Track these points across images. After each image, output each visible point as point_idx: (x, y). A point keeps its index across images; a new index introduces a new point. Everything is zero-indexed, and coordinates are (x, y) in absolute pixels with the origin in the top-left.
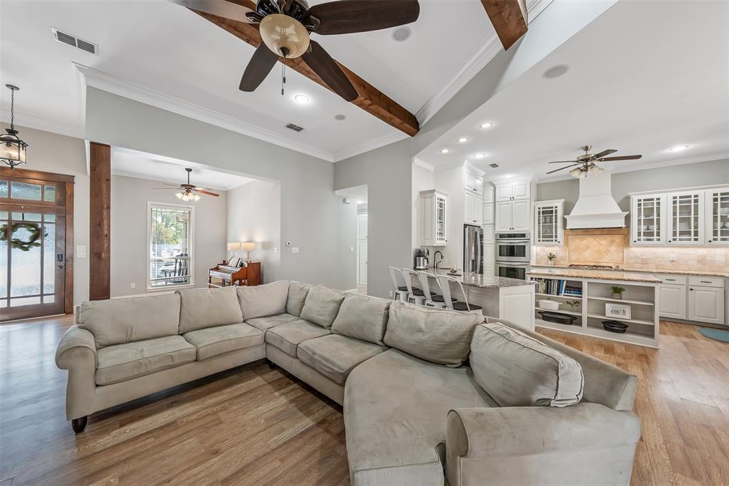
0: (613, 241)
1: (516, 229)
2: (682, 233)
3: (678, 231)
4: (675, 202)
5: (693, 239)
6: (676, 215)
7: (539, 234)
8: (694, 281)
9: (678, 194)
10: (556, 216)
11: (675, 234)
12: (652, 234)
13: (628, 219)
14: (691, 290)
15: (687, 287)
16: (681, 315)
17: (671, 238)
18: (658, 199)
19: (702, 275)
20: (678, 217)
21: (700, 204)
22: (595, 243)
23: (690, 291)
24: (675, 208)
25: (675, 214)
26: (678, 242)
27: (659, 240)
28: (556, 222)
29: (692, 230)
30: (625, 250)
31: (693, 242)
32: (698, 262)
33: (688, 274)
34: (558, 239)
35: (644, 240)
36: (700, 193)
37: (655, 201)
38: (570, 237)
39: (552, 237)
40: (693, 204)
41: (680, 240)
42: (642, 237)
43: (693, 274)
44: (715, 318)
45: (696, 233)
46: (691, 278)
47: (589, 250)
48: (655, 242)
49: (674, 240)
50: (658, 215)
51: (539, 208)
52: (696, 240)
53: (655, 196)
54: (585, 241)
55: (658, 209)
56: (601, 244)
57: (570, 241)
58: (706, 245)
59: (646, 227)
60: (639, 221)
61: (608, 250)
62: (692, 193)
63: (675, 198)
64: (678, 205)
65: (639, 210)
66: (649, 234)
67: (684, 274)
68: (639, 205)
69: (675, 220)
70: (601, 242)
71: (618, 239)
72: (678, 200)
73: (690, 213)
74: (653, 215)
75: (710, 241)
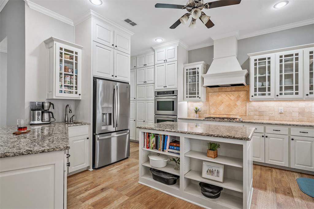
0: (239, 97)
1: (168, 87)
2: (287, 88)
3: (283, 86)
4: (281, 61)
5: (294, 93)
6: (282, 73)
7: (187, 91)
8: (295, 132)
9: (284, 53)
10: (198, 76)
11: (281, 89)
12: (264, 89)
13: (248, 77)
14: (293, 139)
15: (289, 137)
16: (284, 163)
17: (278, 92)
18: (269, 58)
19: (301, 126)
20: (283, 74)
21: (300, 62)
22: (227, 98)
23: (291, 141)
24: (281, 66)
25: (281, 71)
26: (283, 96)
27: (269, 94)
28: (198, 81)
29: (294, 85)
30: (248, 104)
31: (294, 96)
32: (299, 113)
33: (290, 125)
34: (200, 95)
35: (259, 95)
36: (299, 51)
37: (267, 60)
38: (210, 94)
39: (195, 93)
40: (294, 62)
41: (285, 94)
42: (258, 93)
43: (294, 125)
44: (311, 166)
45: (297, 88)
46: (293, 129)
47: (223, 104)
48: (267, 96)
49: (281, 94)
50: (269, 73)
51: (187, 70)
52: (297, 94)
53: (266, 56)
54: (220, 97)
55: (269, 67)
56: (231, 99)
57: (210, 97)
58: (304, 99)
59: (261, 84)
60: (256, 78)
61: (236, 104)
62: (294, 52)
63: (281, 57)
64: (283, 63)
65: (256, 69)
66: (262, 89)
67: (287, 125)
68: (256, 64)
69: (281, 76)
70: (231, 98)
71: (242, 94)
72: (283, 58)
73: (292, 70)
74: (265, 73)
75: (307, 95)
